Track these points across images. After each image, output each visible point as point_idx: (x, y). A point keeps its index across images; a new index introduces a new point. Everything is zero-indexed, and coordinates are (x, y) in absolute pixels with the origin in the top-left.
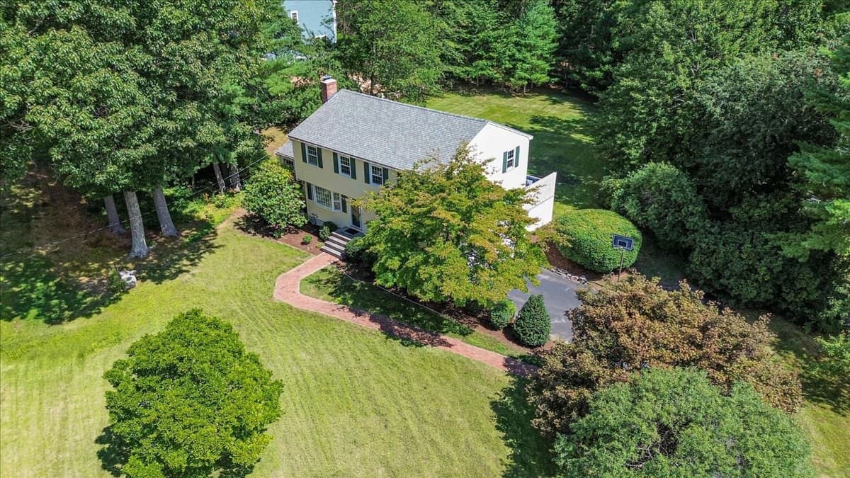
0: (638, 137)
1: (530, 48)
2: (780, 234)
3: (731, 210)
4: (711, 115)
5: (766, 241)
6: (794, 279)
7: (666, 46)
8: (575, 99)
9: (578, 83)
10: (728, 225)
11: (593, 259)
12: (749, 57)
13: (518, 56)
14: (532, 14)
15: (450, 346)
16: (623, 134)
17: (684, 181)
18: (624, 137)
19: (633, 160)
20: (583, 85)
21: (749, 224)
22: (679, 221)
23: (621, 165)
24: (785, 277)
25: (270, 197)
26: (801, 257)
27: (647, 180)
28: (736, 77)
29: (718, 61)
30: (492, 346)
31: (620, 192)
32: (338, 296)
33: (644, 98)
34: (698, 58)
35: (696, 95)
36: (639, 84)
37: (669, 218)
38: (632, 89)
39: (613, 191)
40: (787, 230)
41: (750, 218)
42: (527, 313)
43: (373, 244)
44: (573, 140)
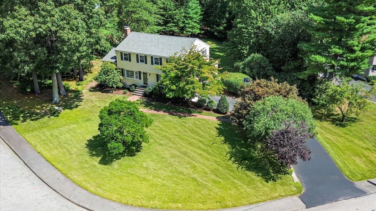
0: (246, 46)
1: (191, 18)
2: (298, 73)
3: (282, 68)
4: (271, 34)
5: (294, 76)
6: (304, 87)
7: (253, 11)
8: (212, 40)
9: (213, 33)
10: (281, 73)
11: (237, 89)
12: (281, 14)
13: (186, 22)
14: (190, 4)
15: (196, 116)
16: (240, 46)
17: (265, 59)
18: (241, 46)
19: (245, 55)
20: (215, 33)
21: (288, 71)
22: (265, 74)
23: (241, 57)
24: (302, 87)
25: (108, 75)
26: (305, 78)
27: (252, 59)
28: (277, 21)
29: (271, 16)
30: (211, 115)
31: (242, 66)
32: (148, 107)
33: (247, 31)
34: (264, 15)
35: (265, 28)
36: (244, 26)
37: (261, 73)
38: (242, 28)
39: (239, 67)
40: (300, 72)
41: (288, 70)
42: (221, 102)
43: (164, 82)
44: (216, 54)
